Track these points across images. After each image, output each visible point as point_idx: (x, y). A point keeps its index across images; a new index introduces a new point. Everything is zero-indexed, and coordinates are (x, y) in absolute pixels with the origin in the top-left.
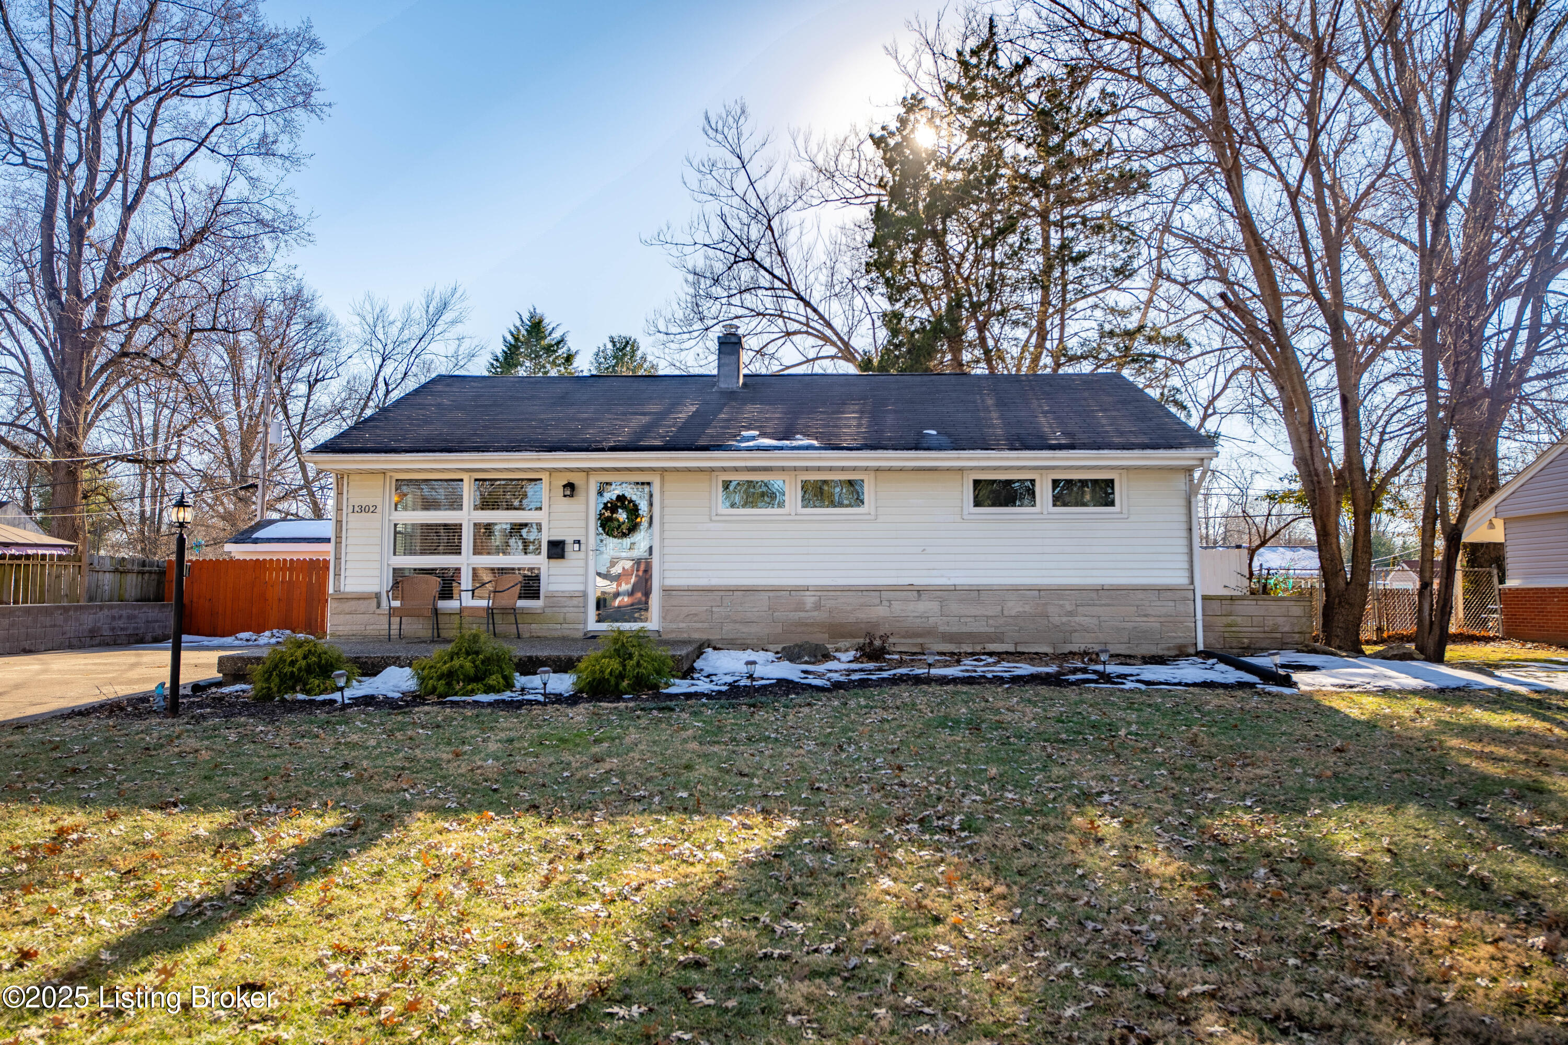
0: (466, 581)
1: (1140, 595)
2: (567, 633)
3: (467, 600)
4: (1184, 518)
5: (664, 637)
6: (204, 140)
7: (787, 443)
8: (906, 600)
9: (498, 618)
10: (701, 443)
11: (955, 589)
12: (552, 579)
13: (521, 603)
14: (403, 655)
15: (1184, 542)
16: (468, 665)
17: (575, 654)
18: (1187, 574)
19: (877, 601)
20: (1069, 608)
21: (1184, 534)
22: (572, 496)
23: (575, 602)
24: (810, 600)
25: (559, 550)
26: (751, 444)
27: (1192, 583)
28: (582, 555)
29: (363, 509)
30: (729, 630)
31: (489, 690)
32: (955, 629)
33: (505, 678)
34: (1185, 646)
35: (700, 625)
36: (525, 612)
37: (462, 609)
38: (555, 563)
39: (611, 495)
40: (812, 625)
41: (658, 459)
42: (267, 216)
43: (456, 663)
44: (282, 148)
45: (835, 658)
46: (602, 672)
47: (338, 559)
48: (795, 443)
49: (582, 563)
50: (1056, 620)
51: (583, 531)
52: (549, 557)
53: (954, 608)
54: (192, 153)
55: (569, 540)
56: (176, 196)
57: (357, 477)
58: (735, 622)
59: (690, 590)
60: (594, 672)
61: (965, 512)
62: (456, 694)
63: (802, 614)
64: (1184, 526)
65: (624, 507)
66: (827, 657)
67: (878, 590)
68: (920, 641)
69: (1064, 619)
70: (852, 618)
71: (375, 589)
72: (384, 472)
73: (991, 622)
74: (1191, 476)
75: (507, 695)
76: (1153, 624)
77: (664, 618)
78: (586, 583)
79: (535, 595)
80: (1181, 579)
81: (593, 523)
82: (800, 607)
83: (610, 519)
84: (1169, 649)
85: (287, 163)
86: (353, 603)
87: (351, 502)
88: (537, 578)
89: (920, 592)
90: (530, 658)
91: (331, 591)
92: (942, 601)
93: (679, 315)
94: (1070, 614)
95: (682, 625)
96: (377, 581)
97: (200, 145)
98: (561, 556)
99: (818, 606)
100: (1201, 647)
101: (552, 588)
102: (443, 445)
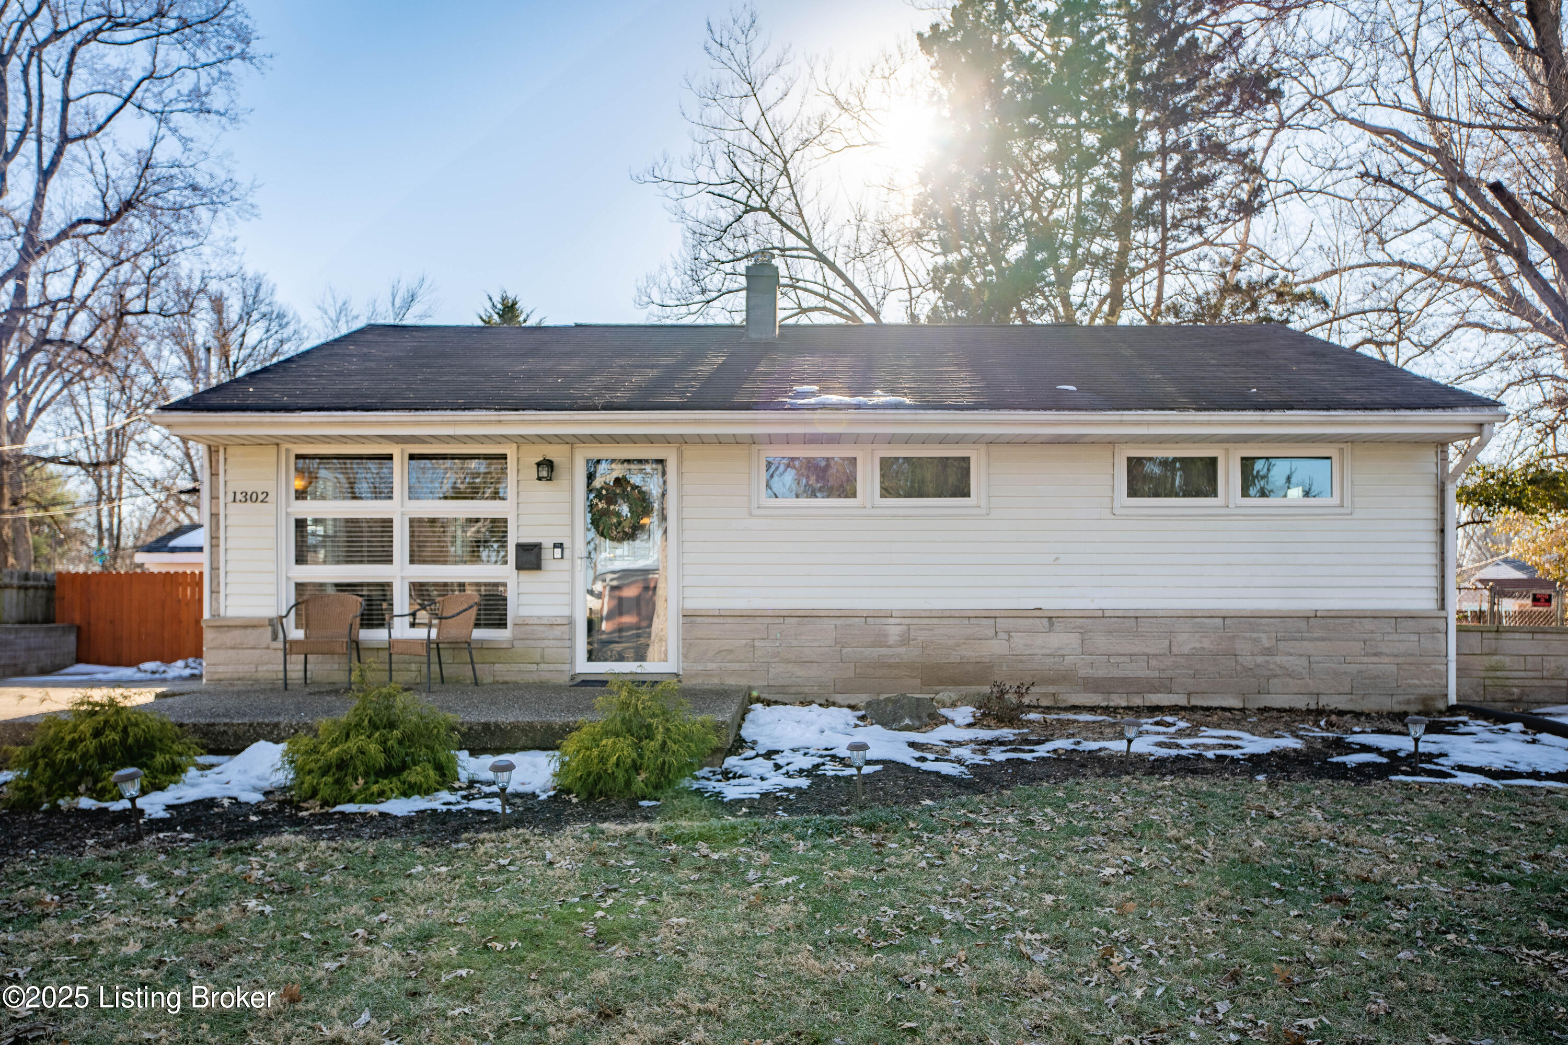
0: (401, 601)
1: (1369, 624)
2: (545, 676)
3: (401, 630)
4: (1432, 514)
5: (687, 683)
6: (130, 96)
7: (861, 399)
8: (1032, 631)
9: (446, 656)
10: (737, 400)
11: (1102, 615)
12: (524, 599)
13: (479, 634)
14: (284, 720)
15: (1432, 549)
16: (373, 748)
17: (557, 720)
18: (1434, 595)
19: (991, 632)
20: (1266, 643)
21: (1432, 537)
22: (550, 479)
23: (557, 632)
24: (894, 631)
25: (531, 557)
26: (812, 400)
27: (1442, 607)
28: (565, 564)
29: (249, 497)
30: (779, 673)
31: (408, 791)
32: (1101, 673)
33: (440, 768)
34: (1433, 698)
35: (736, 666)
36: (483, 646)
37: (391, 643)
38: (526, 575)
39: (606, 476)
40: (897, 666)
41: (675, 422)
42: (203, 181)
43: (352, 745)
44: (218, 100)
45: (947, 721)
46: (603, 760)
47: (214, 569)
48: (875, 400)
49: (566, 576)
50: (1247, 660)
51: (567, 529)
52: (519, 567)
53: (1101, 642)
54: (117, 111)
55: (547, 543)
56: (96, 155)
57: (239, 451)
58: (788, 661)
59: (720, 615)
60: (586, 761)
61: (1117, 504)
62: (351, 800)
63: (884, 651)
64: (1432, 526)
65: (626, 497)
66: (937, 720)
67: (991, 616)
68: (1051, 689)
69: (1260, 659)
70: (954, 658)
71: (272, 613)
72: (276, 443)
73: (1154, 663)
74: (1445, 452)
75: (440, 800)
76: (1387, 666)
77: (685, 656)
78: (572, 605)
79: (501, 623)
80: (1425, 602)
81: (582, 518)
82: (880, 641)
83: (605, 513)
84: (1408, 702)
85: (224, 120)
86: (237, 633)
87: (231, 488)
88: (502, 600)
89: (1052, 619)
90: (486, 726)
91: (206, 615)
92: (1084, 633)
93: (677, 283)
94: (1268, 651)
95: (711, 666)
96: (272, 601)
97: (126, 101)
98: (537, 566)
99: (905, 640)
100: (1453, 700)
101: (524, 611)
102: (359, 401)
